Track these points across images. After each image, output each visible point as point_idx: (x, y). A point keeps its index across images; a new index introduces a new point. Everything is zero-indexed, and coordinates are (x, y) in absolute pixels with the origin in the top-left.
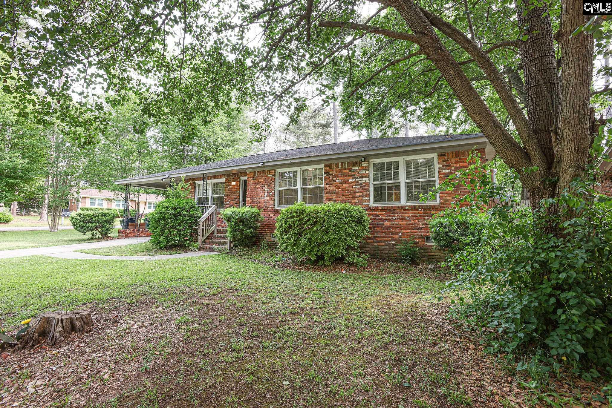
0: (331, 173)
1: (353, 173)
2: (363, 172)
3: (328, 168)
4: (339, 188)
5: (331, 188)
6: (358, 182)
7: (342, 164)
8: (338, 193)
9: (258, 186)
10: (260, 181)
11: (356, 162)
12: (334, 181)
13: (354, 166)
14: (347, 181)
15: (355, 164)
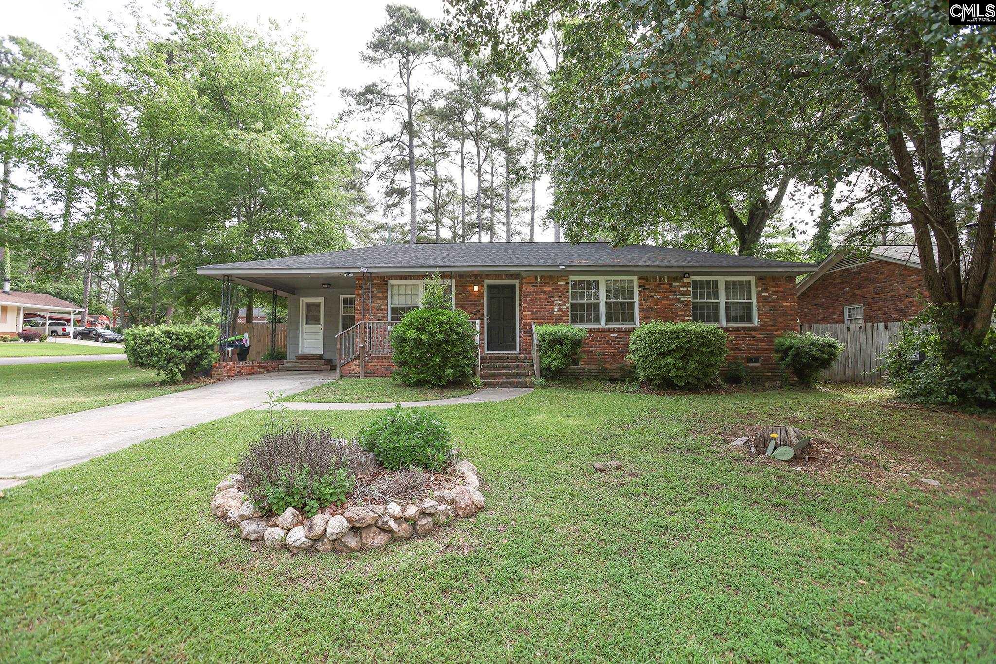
0: (647, 287)
1: (673, 289)
2: (685, 289)
3: (644, 281)
4: (657, 305)
5: (648, 304)
6: (679, 299)
7: (660, 278)
8: (656, 310)
9: (542, 296)
10: (545, 289)
11: (677, 277)
12: (652, 296)
13: (674, 281)
14: (667, 298)
15: (676, 279)
